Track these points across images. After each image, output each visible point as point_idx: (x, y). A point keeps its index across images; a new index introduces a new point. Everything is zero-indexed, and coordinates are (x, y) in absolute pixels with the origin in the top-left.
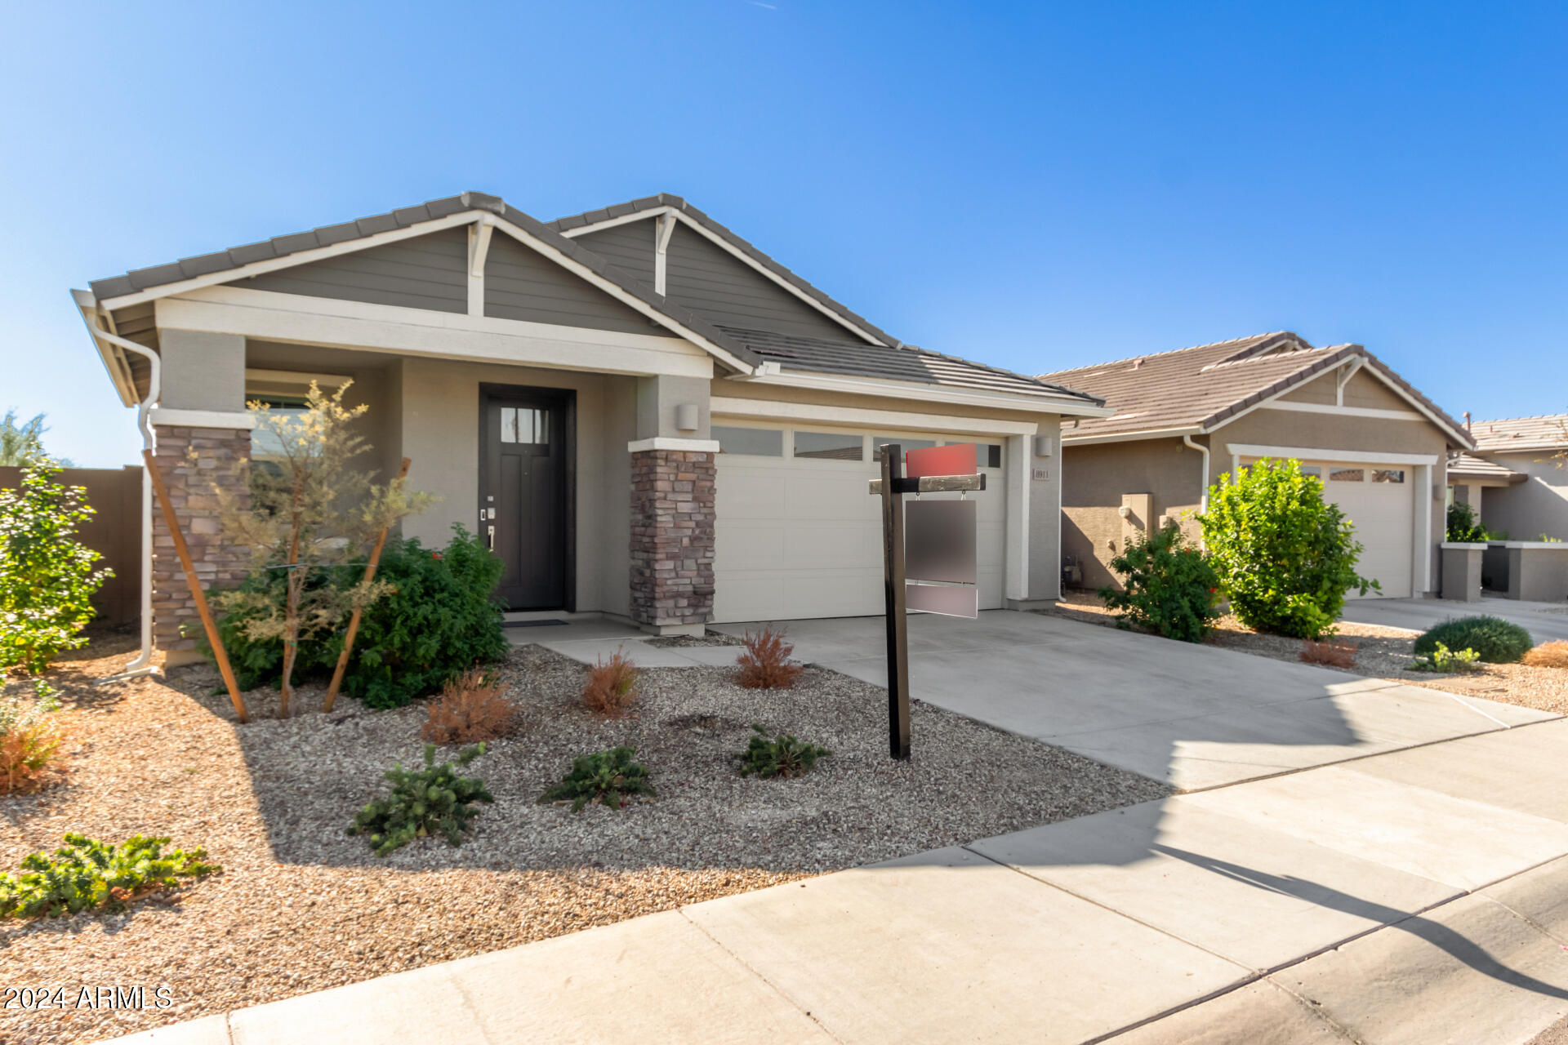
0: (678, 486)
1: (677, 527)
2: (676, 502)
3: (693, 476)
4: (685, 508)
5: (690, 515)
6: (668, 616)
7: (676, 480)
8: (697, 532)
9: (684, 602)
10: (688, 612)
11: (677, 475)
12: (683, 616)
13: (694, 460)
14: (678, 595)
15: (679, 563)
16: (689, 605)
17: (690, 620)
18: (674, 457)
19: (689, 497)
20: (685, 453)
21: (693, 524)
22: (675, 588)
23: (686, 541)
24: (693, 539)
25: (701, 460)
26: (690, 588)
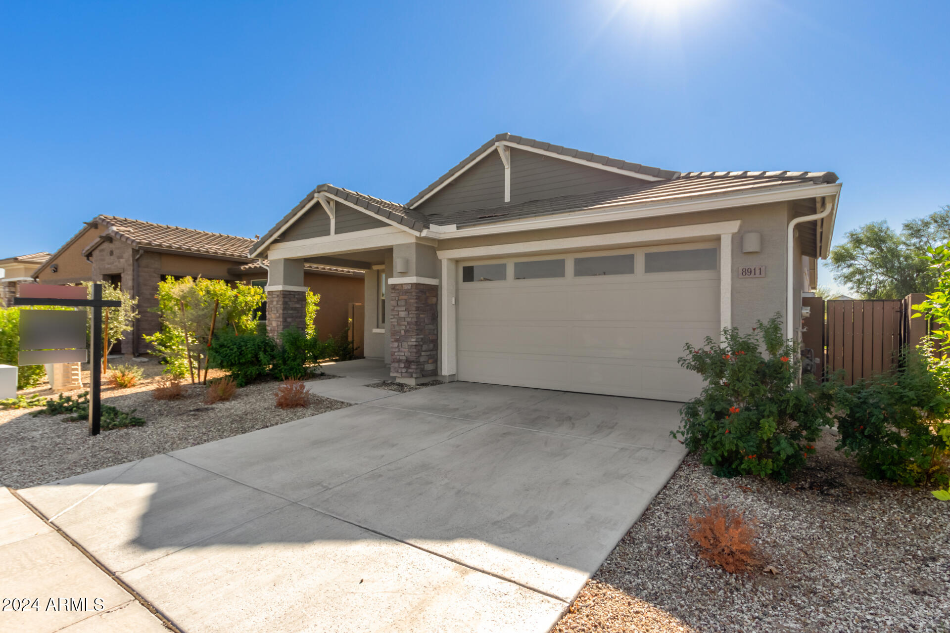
0: (400, 303)
1: (399, 325)
2: (399, 311)
3: (405, 297)
4: (403, 314)
5: (404, 318)
6: (396, 372)
7: (399, 300)
8: (408, 327)
9: (402, 365)
10: (404, 370)
11: (399, 297)
12: (402, 372)
13: (406, 288)
14: (399, 361)
15: (400, 344)
16: (405, 367)
17: (404, 375)
18: (397, 287)
19: (403, 308)
20: (402, 285)
21: (406, 323)
22: (398, 357)
23: (403, 332)
24: (406, 331)
25: (409, 288)
26: (404, 358)
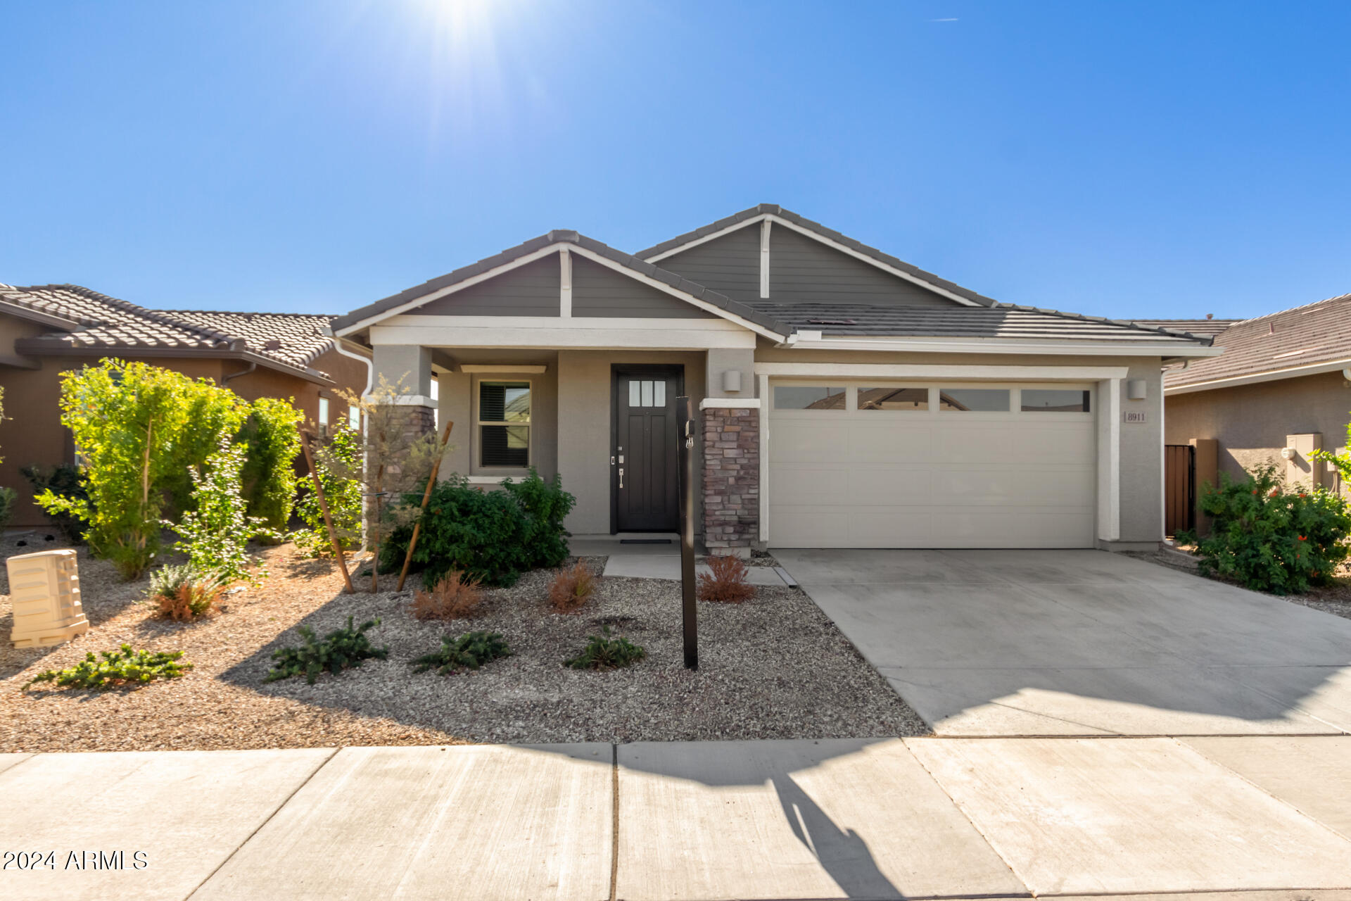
0: (724, 437)
1: (724, 469)
2: (723, 449)
3: (737, 428)
4: (731, 453)
5: (735, 459)
6: (717, 540)
7: (723, 431)
8: (742, 473)
9: (731, 530)
10: (734, 537)
11: (723, 427)
12: (729, 540)
13: (739, 415)
14: (724, 524)
15: (726, 498)
16: (735, 532)
17: (736, 543)
18: (721, 413)
19: (734, 445)
20: (730, 409)
21: (738, 467)
22: (723, 518)
23: (732, 481)
24: (738, 479)
25: (744, 414)
26: (735, 518)
